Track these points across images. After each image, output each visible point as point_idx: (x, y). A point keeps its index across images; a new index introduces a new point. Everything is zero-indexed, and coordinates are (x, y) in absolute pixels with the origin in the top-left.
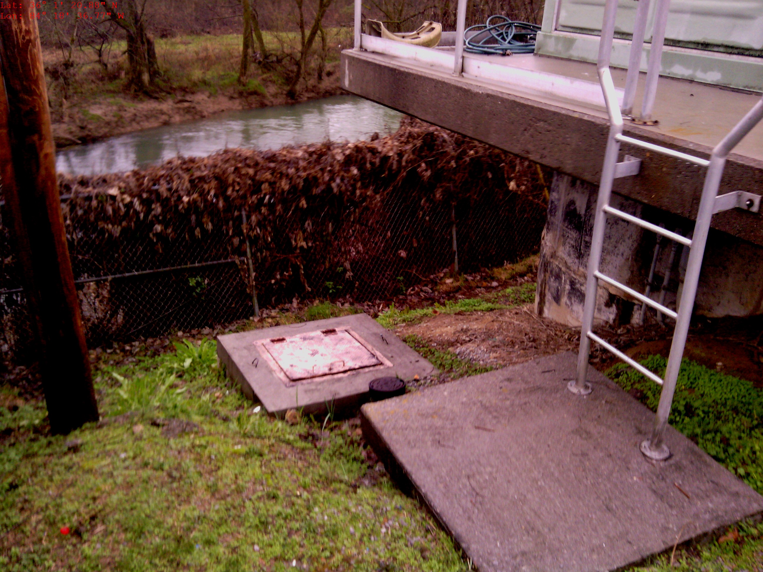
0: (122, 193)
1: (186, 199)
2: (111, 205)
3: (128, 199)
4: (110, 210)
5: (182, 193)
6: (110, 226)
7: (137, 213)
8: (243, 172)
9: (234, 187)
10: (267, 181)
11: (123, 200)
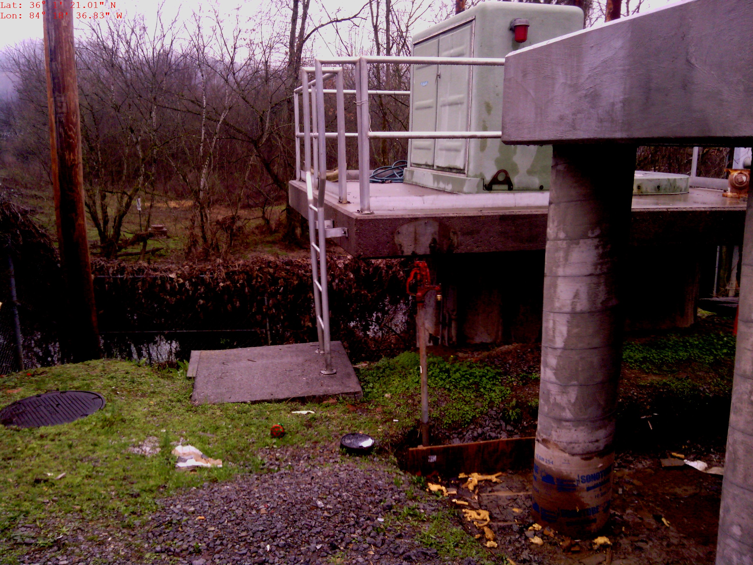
0: (178, 277)
1: (221, 284)
2: (169, 284)
3: (181, 281)
4: (168, 286)
5: (219, 280)
6: (168, 297)
7: (187, 291)
8: (266, 270)
9: (257, 280)
10: (283, 277)
11: (178, 281)
